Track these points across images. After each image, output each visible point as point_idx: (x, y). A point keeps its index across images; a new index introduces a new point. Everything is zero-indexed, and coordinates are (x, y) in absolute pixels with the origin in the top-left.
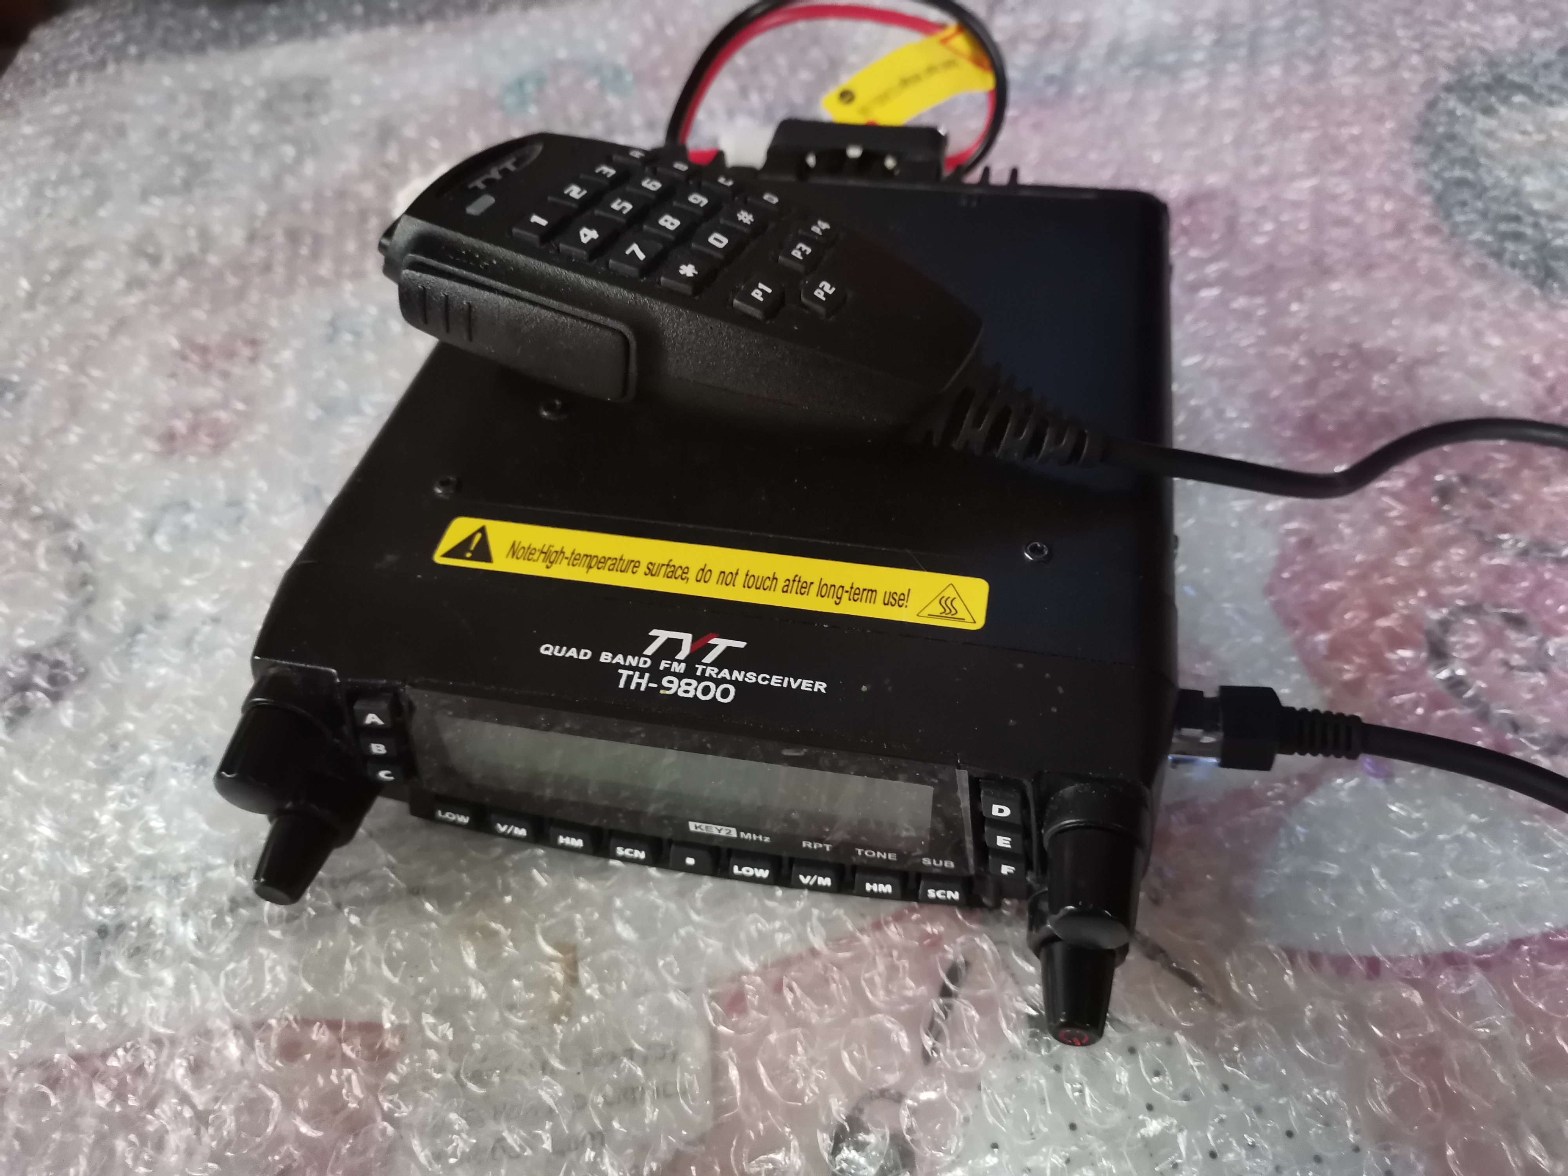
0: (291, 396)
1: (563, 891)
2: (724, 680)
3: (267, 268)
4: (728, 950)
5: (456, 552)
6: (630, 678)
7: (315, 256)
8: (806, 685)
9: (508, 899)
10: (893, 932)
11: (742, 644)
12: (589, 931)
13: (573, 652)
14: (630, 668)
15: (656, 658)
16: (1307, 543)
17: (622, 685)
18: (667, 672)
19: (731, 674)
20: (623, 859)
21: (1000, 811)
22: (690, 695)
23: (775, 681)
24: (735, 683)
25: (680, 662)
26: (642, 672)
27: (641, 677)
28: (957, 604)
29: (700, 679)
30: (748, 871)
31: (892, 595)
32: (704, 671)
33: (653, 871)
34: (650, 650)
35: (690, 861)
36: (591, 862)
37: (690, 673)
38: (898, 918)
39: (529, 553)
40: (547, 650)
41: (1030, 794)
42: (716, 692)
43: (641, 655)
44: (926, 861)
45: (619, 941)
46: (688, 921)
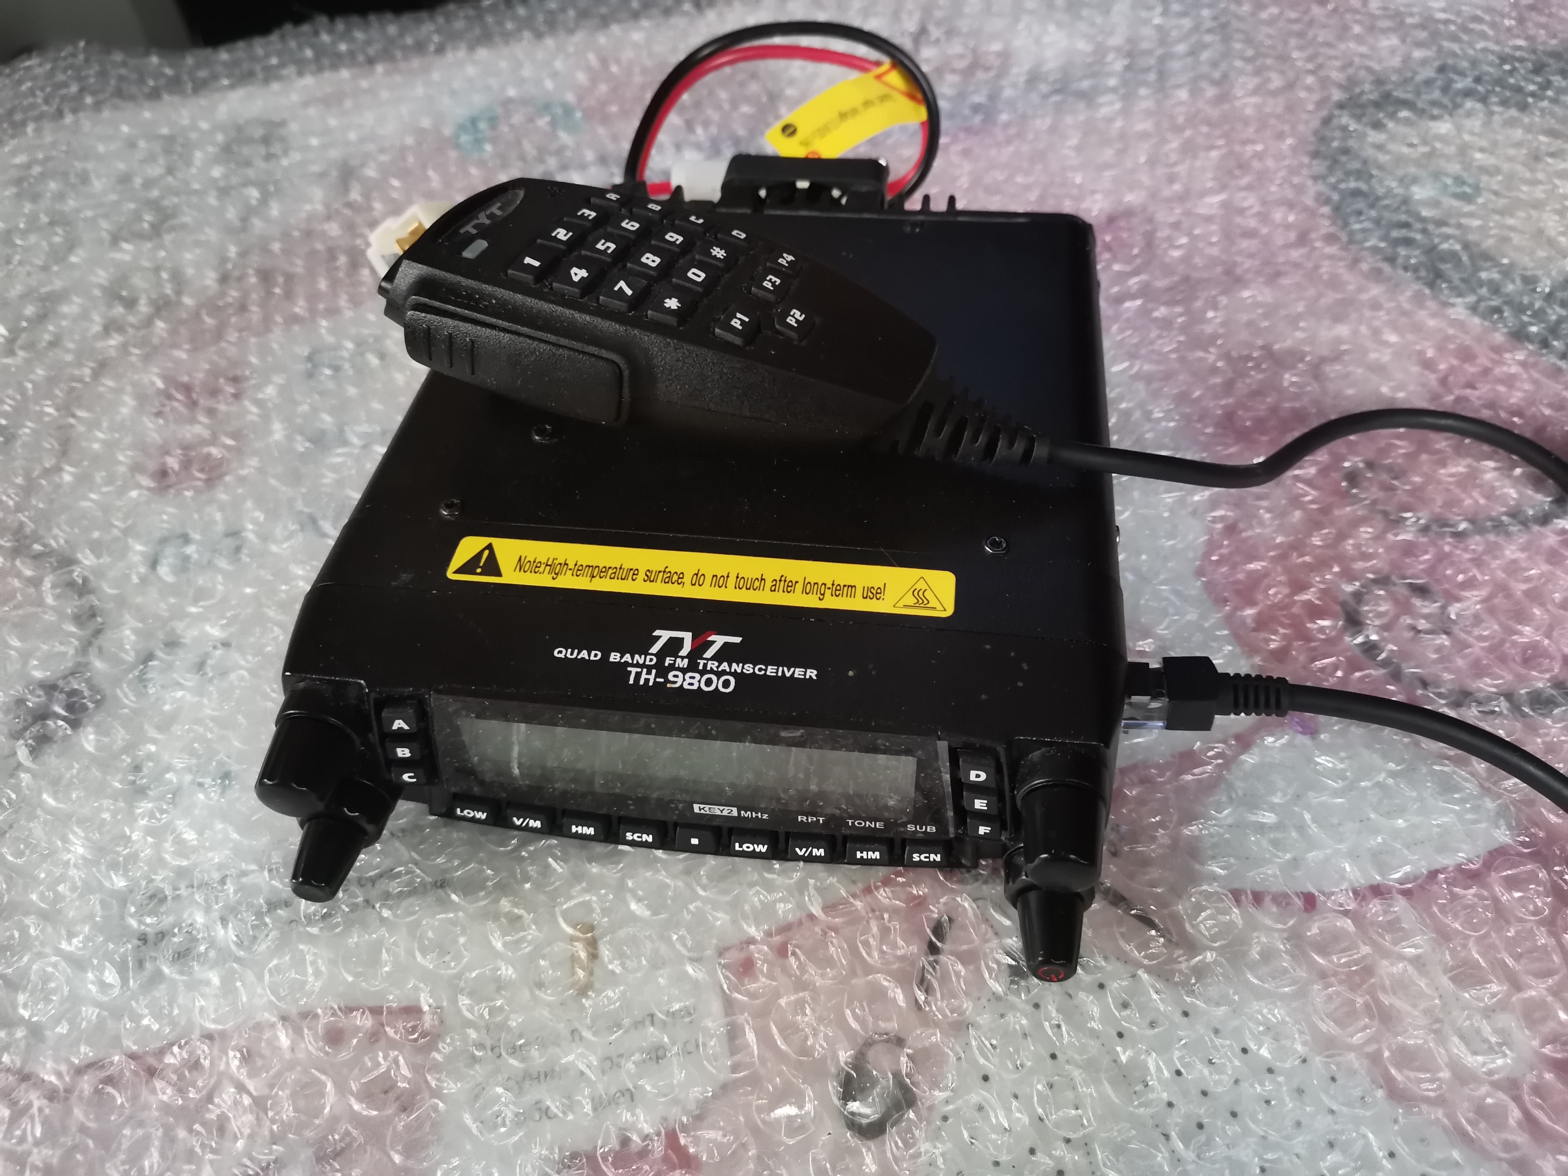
0: (278, 431)
1: (577, 877)
2: (724, 672)
3: (243, 308)
4: (734, 922)
5: (468, 567)
6: (638, 675)
7: (289, 295)
8: (798, 673)
9: (528, 886)
10: (883, 895)
11: (737, 640)
12: (605, 912)
13: (584, 654)
14: (637, 665)
15: (661, 655)
16: (1231, 529)
17: (631, 682)
18: (672, 667)
19: (730, 666)
20: (632, 844)
21: (977, 776)
22: (695, 687)
23: (771, 671)
24: (734, 674)
25: (683, 658)
26: (649, 669)
27: (649, 673)
28: (928, 595)
29: (702, 673)
30: (748, 847)
31: (870, 589)
32: (705, 665)
33: (659, 853)
34: (655, 649)
35: (695, 841)
36: (600, 848)
37: (692, 667)
38: (887, 882)
39: (535, 567)
40: (560, 653)
41: (1003, 760)
42: (717, 683)
43: (647, 654)
44: (911, 828)
45: (634, 918)
46: (696, 897)
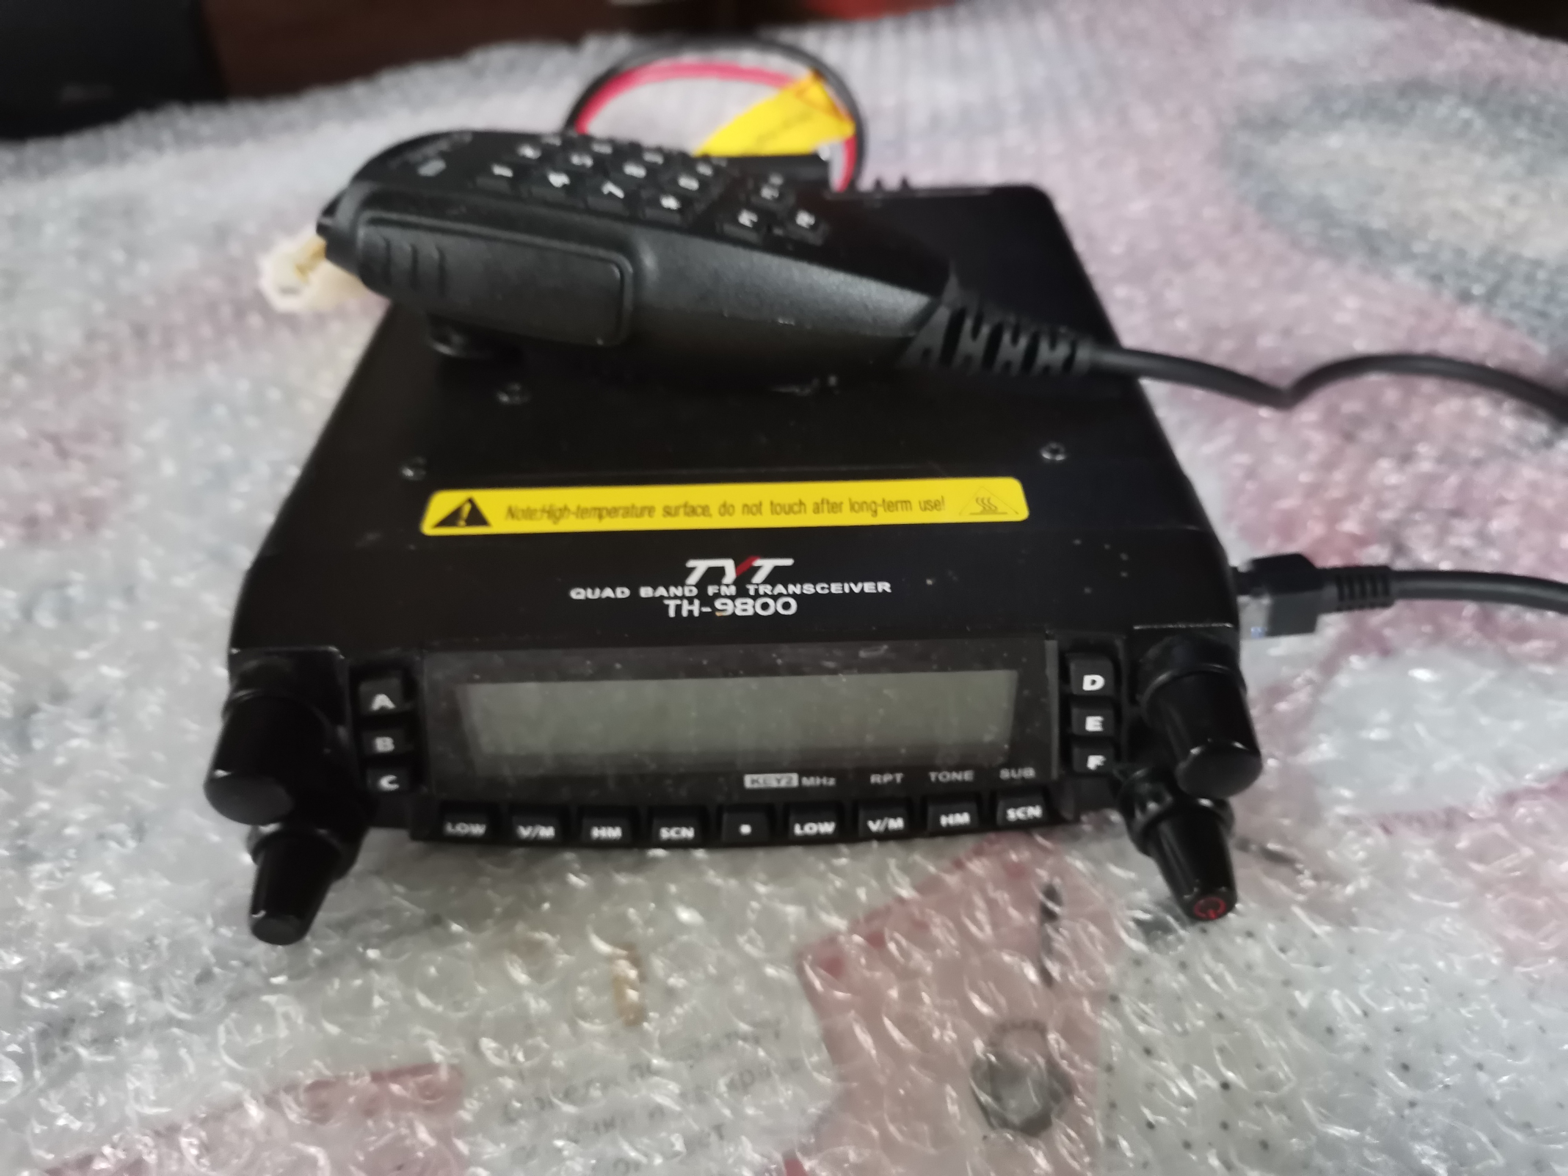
0: (169, 468)
1: (605, 891)
2: (780, 595)
3: (114, 358)
4: (811, 914)
5: (451, 520)
6: (679, 608)
7: (168, 345)
8: (869, 587)
9: (546, 906)
10: (977, 867)
11: (789, 562)
12: (649, 923)
13: (608, 593)
14: (676, 597)
15: (702, 585)
17: (671, 615)
18: (718, 595)
19: (786, 588)
20: (669, 845)
21: (1093, 683)
22: (750, 612)
23: (836, 588)
24: (794, 596)
25: (727, 585)
26: (691, 600)
27: (691, 602)
28: (993, 501)
29: (755, 597)
30: (811, 828)
31: (927, 502)
32: (757, 591)
34: (693, 579)
35: (746, 829)
37: (742, 592)
38: (978, 853)
39: (529, 514)
40: (578, 594)
41: (1122, 656)
42: (774, 607)
43: (683, 585)
44: (1005, 774)
